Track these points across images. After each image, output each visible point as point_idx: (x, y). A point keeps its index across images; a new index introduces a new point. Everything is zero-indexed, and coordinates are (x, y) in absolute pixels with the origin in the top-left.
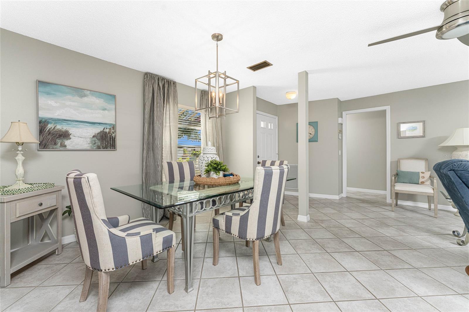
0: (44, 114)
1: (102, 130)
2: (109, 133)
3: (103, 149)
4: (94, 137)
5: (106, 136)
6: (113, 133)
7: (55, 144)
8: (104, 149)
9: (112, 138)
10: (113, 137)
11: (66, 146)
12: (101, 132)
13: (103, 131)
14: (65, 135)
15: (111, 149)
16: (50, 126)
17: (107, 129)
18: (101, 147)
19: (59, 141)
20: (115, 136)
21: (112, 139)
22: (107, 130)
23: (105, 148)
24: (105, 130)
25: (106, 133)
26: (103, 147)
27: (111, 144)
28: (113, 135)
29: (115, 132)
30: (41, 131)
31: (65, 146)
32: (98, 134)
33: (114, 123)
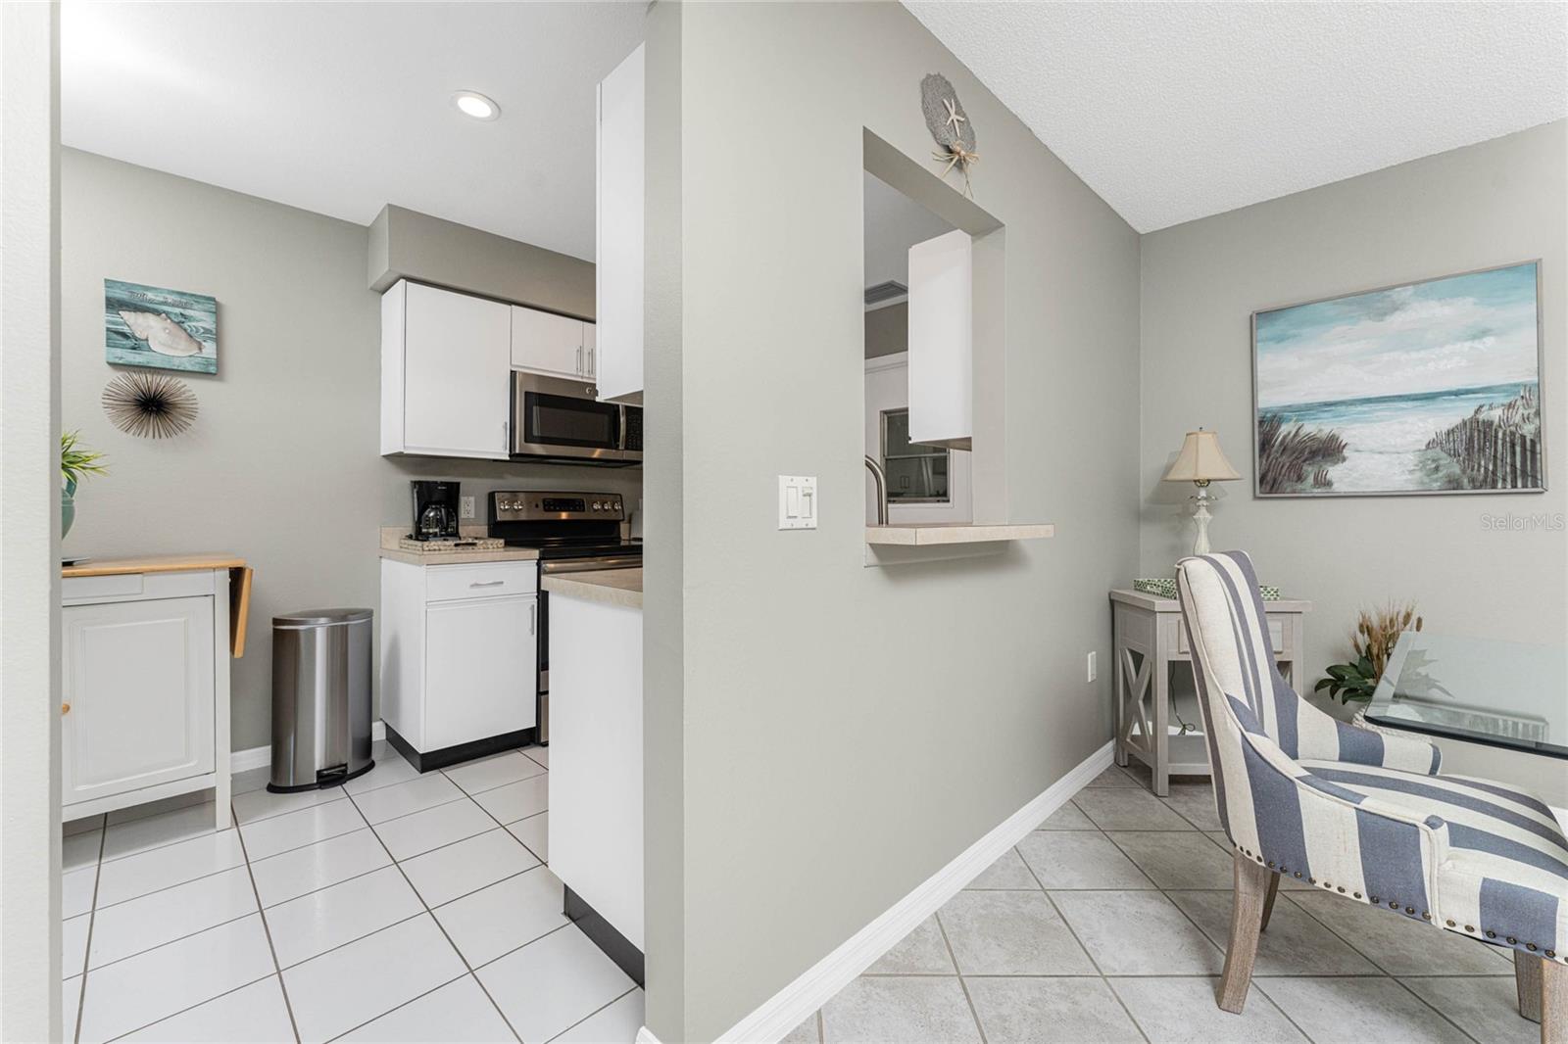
2: (1506, 423)
3: (1474, 488)
4: (1431, 445)
5: (1490, 440)
6: (1527, 421)
7: (1300, 478)
8: (1481, 487)
9: (1518, 441)
10: (1523, 437)
11: (1332, 484)
12: (1465, 423)
13: (1474, 420)
14: (1329, 450)
15: (1514, 486)
16: (1285, 429)
17: (1491, 407)
18: (1466, 481)
19: (1310, 471)
20: (1538, 432)
21: (1518, 449)
22: (1493, 413)
23: (1487, 483)
24: (1481, 417)
25: (1491, 424)
26: (1472, 481)
27: (1513, 465)
28: (1528, 429)
29: (1538, 413)
30: (1265, 445)
31: (1329, 484)
32: (1451, 432)
33: (1533, 379)
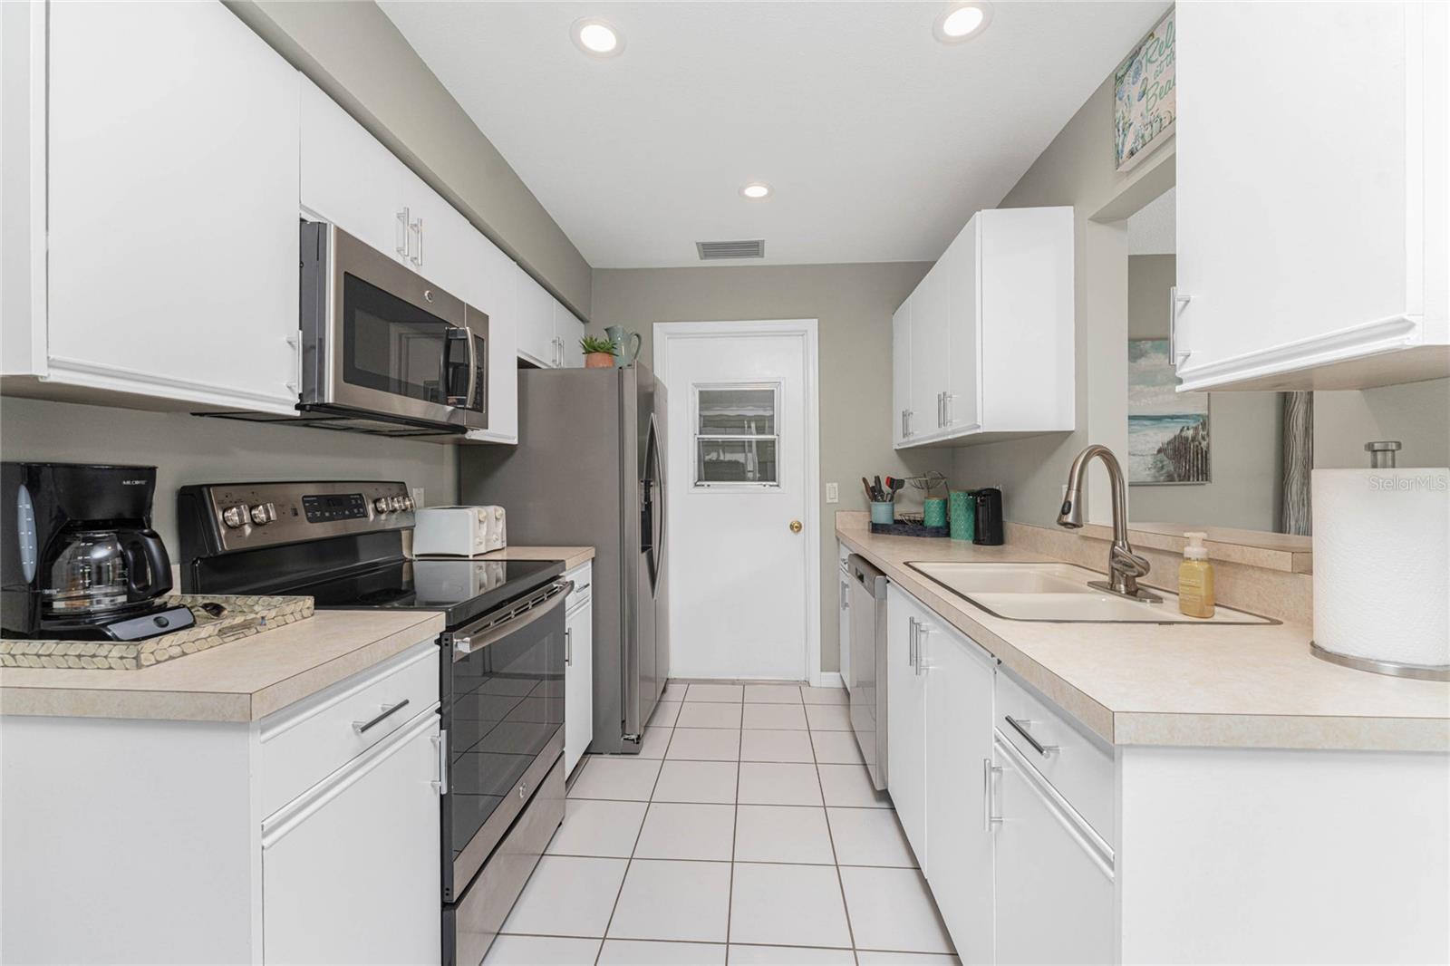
1: (1177, 432)
2: (1194, 439)
3: (1180, 481)
4: (1160, 451)
5: (1187, 450)
6: (1203, 438)
8: (1182, 480)
9: (1200, 452)
10: (1202, 449)
12: (1175, 437)
13: (1180, 436)
15: (1198, 480)
17: (1188, 429)
18: (1176, 476)
20: (1208, 447)
21: (1200, 456)
22: (1188, 432)
23: (1185, 477)
24: (1184, 434)
25: (1187, 439)
26: (1179, 476)
27: (1197, 467)
28: (1204, 444)
29: (1208, 434)
32: (1169, 443)
33: (1206, 412)
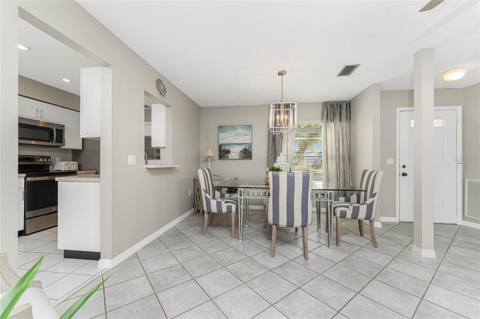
0: (221, 142)
2: (248, 149)
4: (240, 152)
5: (247, 151)
6: (250, 149)
7: (225, 156)
13: (245, 148)
14: (228, 152)
16: (223, 148)
19: (226, 155)
20: (251, 151)
21: (249, 153)
23: (246, 158)
24: (246, 148)
25: (247, 149)
26: (245, 157)
27: (249, 155)
28: (250, 150)
30: (220, 150)
31: (228, 157)
32: (243, 150)
33: (251, 143)
